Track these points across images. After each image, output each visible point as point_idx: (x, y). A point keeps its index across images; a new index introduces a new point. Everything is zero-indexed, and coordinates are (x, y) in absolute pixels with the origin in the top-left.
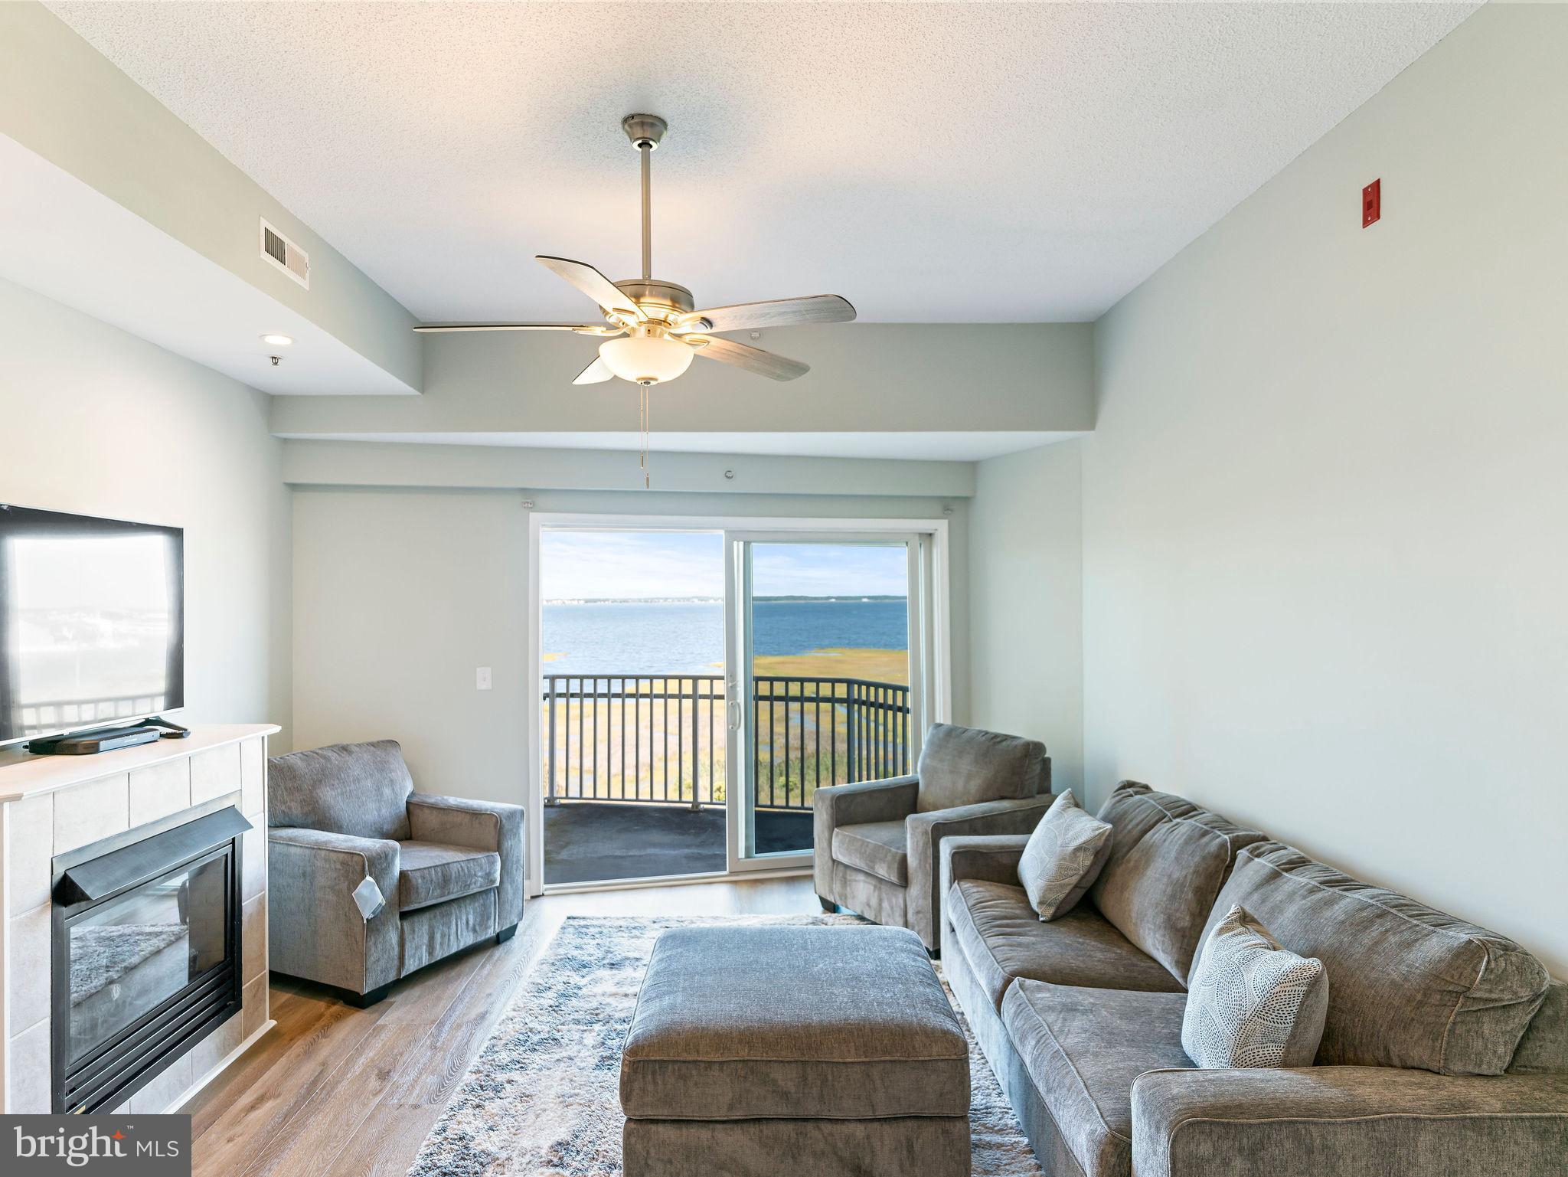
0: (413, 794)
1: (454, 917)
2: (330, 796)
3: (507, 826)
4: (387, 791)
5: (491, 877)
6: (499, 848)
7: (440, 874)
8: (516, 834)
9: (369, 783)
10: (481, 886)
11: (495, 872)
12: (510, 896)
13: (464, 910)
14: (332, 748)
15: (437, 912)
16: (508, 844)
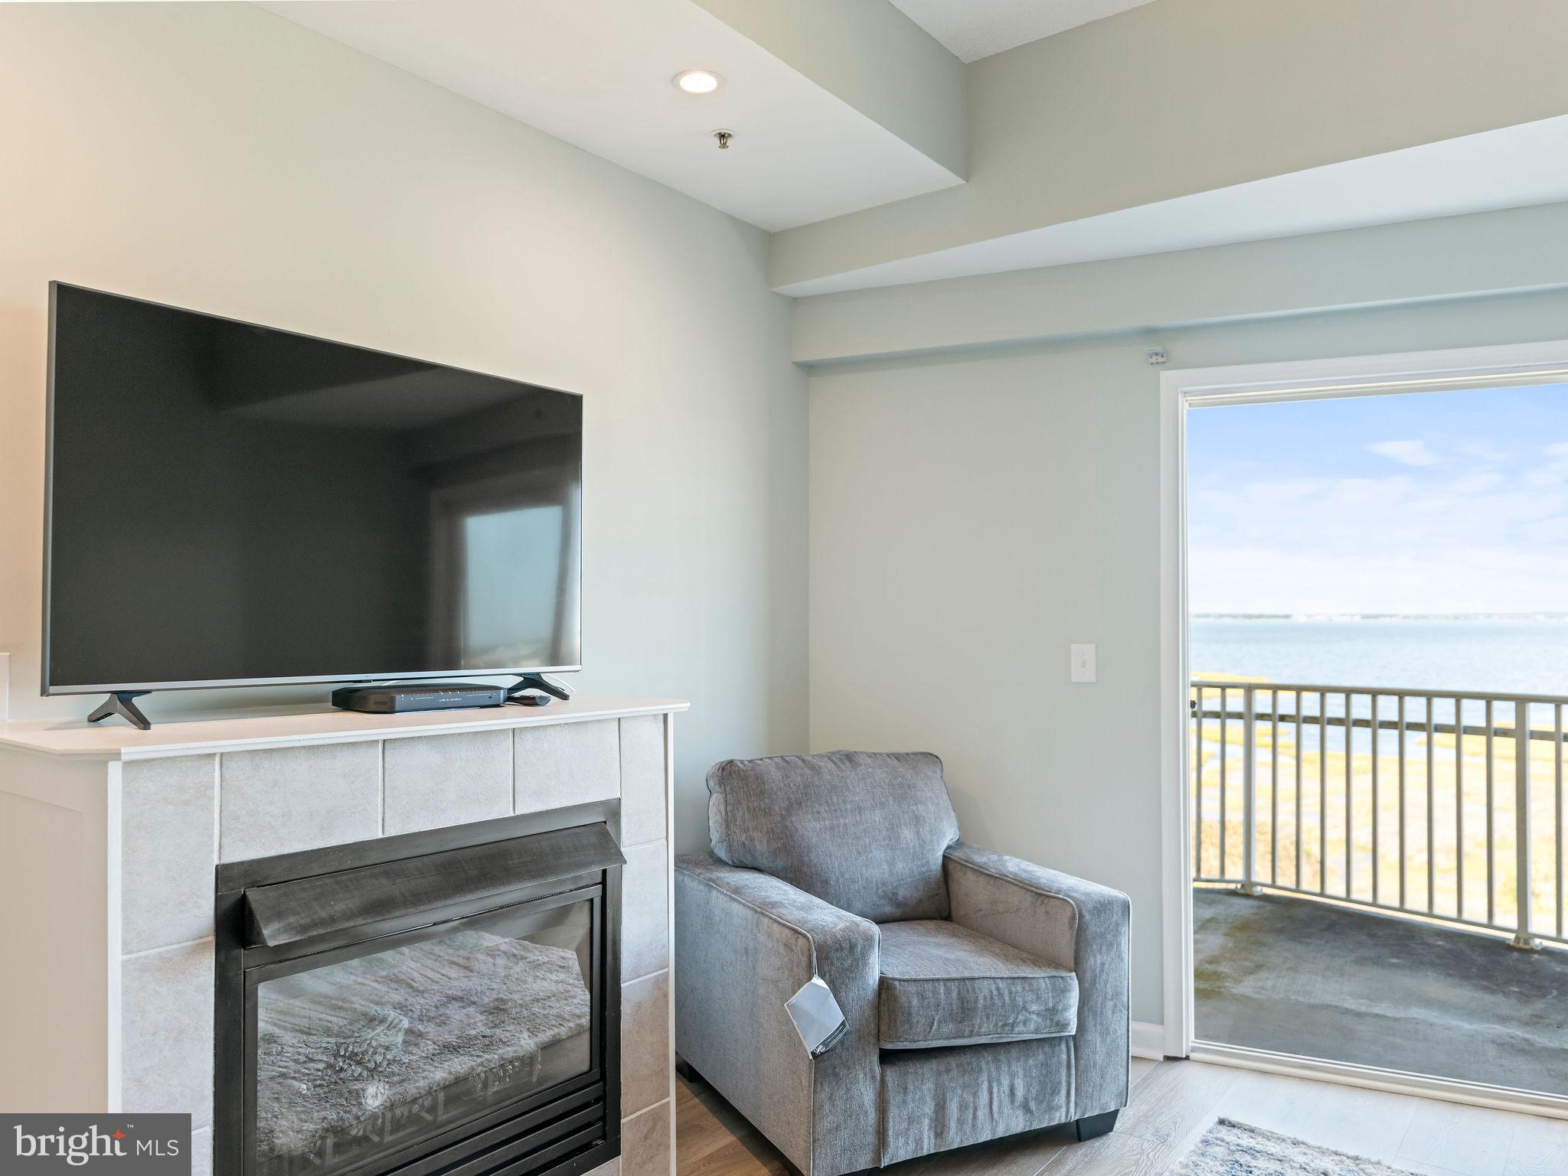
0: (959, 844)
1: (984, 1077)
2: (810, 828)
3: (1093, 927)
4: (907, 834)
5: (1056, 1018)
6: (1077, 965)
7: (954, 995)
8: (1113, 945)
9: (878, 816)
10: (1036, 1031)
11: (1066, 1009)
12: (1100, 1058)
13: (1005, 1068)
14: (830, 756)
15: (953, 1061)
16: (1094, 960)
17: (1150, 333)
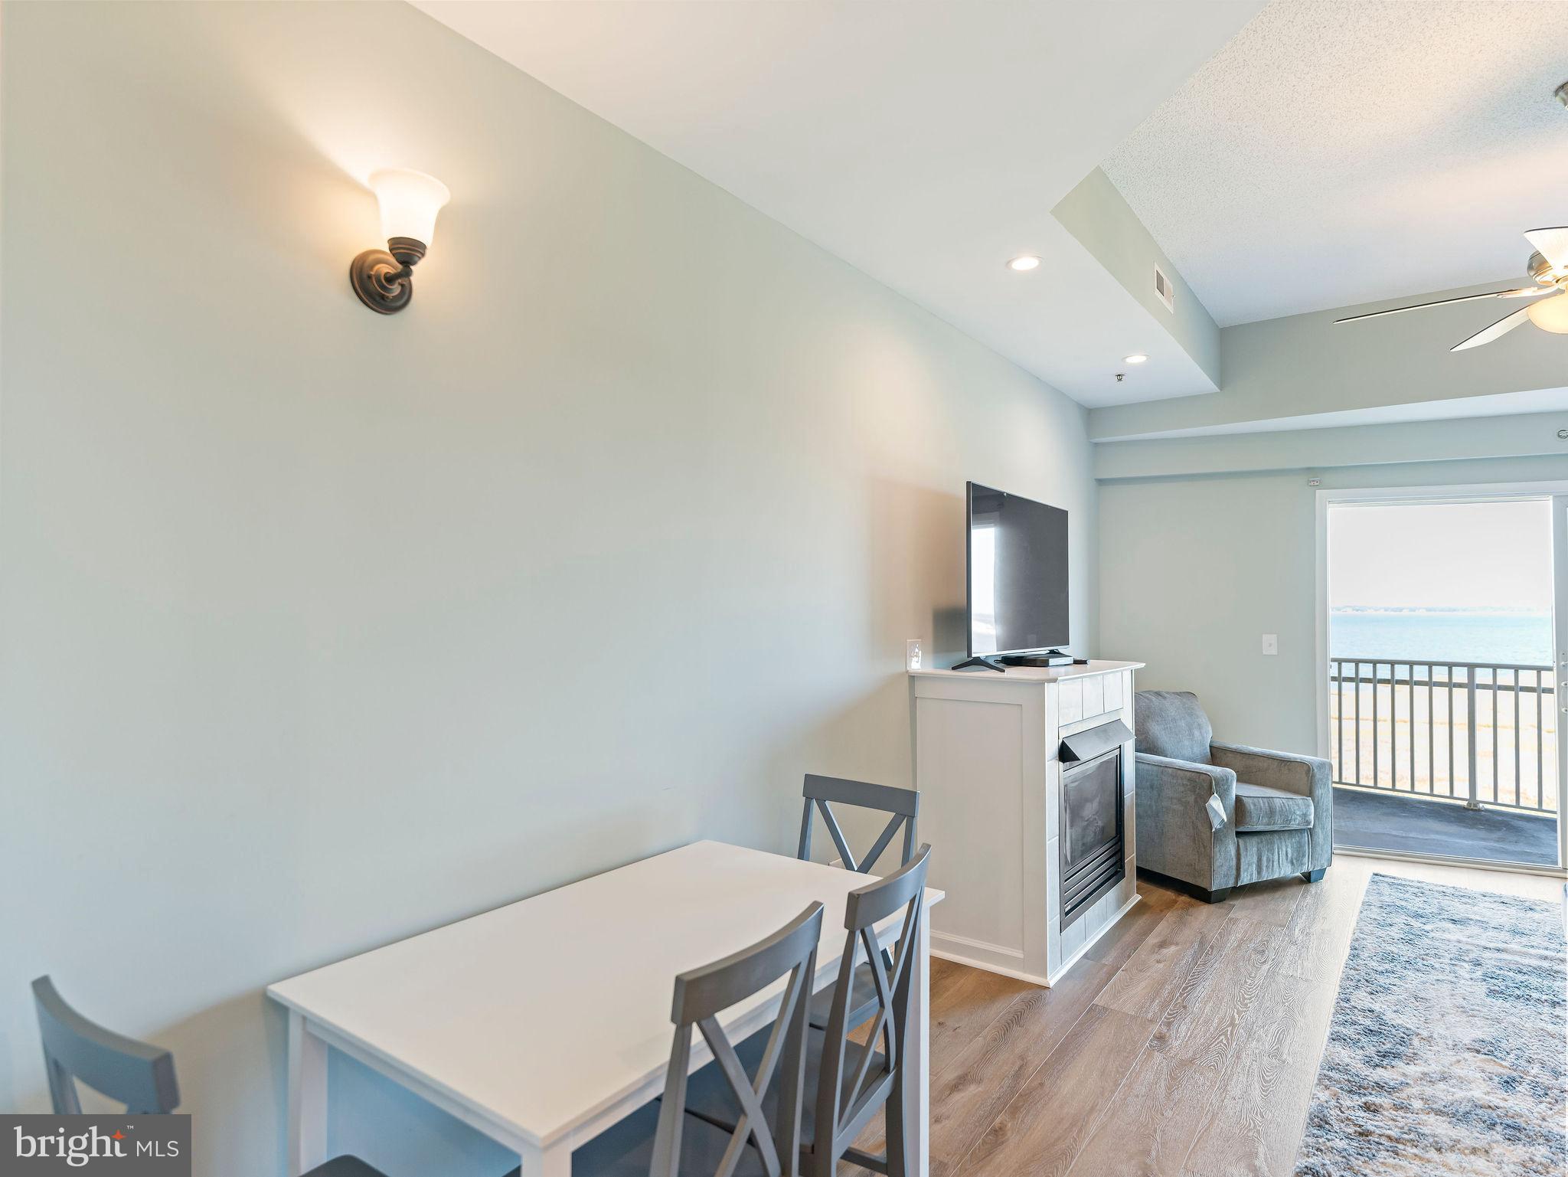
0: (1213, 740)
1: (1276, 846)
3: (1318, 775)
4: (1197, 733)
5: (1307, 818)
6: (1310, 794)
7: (1267, 805)
8: (1325, 785)
9: (1183, 723)
10: (1298, 824)
11: (1310, 815)
12: (1321, 841)
13: (1283, 843)
15: (1264, 838)
16: (1317, 790)
17: (1309, 469)
